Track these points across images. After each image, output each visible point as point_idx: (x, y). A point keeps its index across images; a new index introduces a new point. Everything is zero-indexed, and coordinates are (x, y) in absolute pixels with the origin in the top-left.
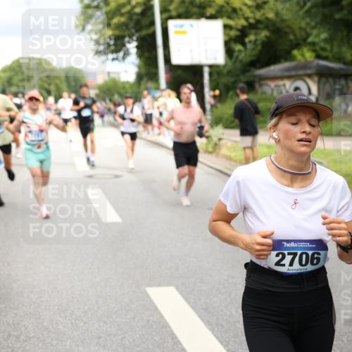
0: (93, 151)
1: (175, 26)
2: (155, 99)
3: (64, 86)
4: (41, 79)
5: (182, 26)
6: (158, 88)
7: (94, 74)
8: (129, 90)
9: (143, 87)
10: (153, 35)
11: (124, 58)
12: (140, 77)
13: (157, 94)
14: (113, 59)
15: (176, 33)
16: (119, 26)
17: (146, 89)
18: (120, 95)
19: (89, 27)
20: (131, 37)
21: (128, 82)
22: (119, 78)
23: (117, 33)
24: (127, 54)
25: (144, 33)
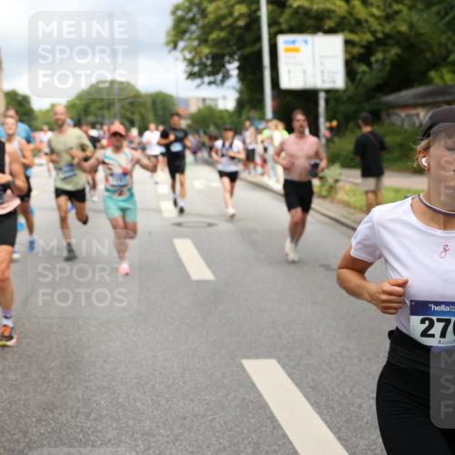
0: (183, 195)
1: (286, 42)
2: (259, 131)
3: (150, 116)
4: (123, 107)
5: (294, 42)
6: (262, 118)
7: (187, 101)
8: (228, 121)
9: (244, 117)
10: (259, 54)
11: (223, 81)
12: (241, 104)
13: (261, 126)
14: (210, 83)
15: (287, 50)
16: (218, 43)
17: (249, 119)
18: (217, 126)
19: (181, 44)
20: (231, 56)
21: (226, 111)
22: (216, 106)
23: (215, 50)
24: (226, 76)
25: (248, 50)
